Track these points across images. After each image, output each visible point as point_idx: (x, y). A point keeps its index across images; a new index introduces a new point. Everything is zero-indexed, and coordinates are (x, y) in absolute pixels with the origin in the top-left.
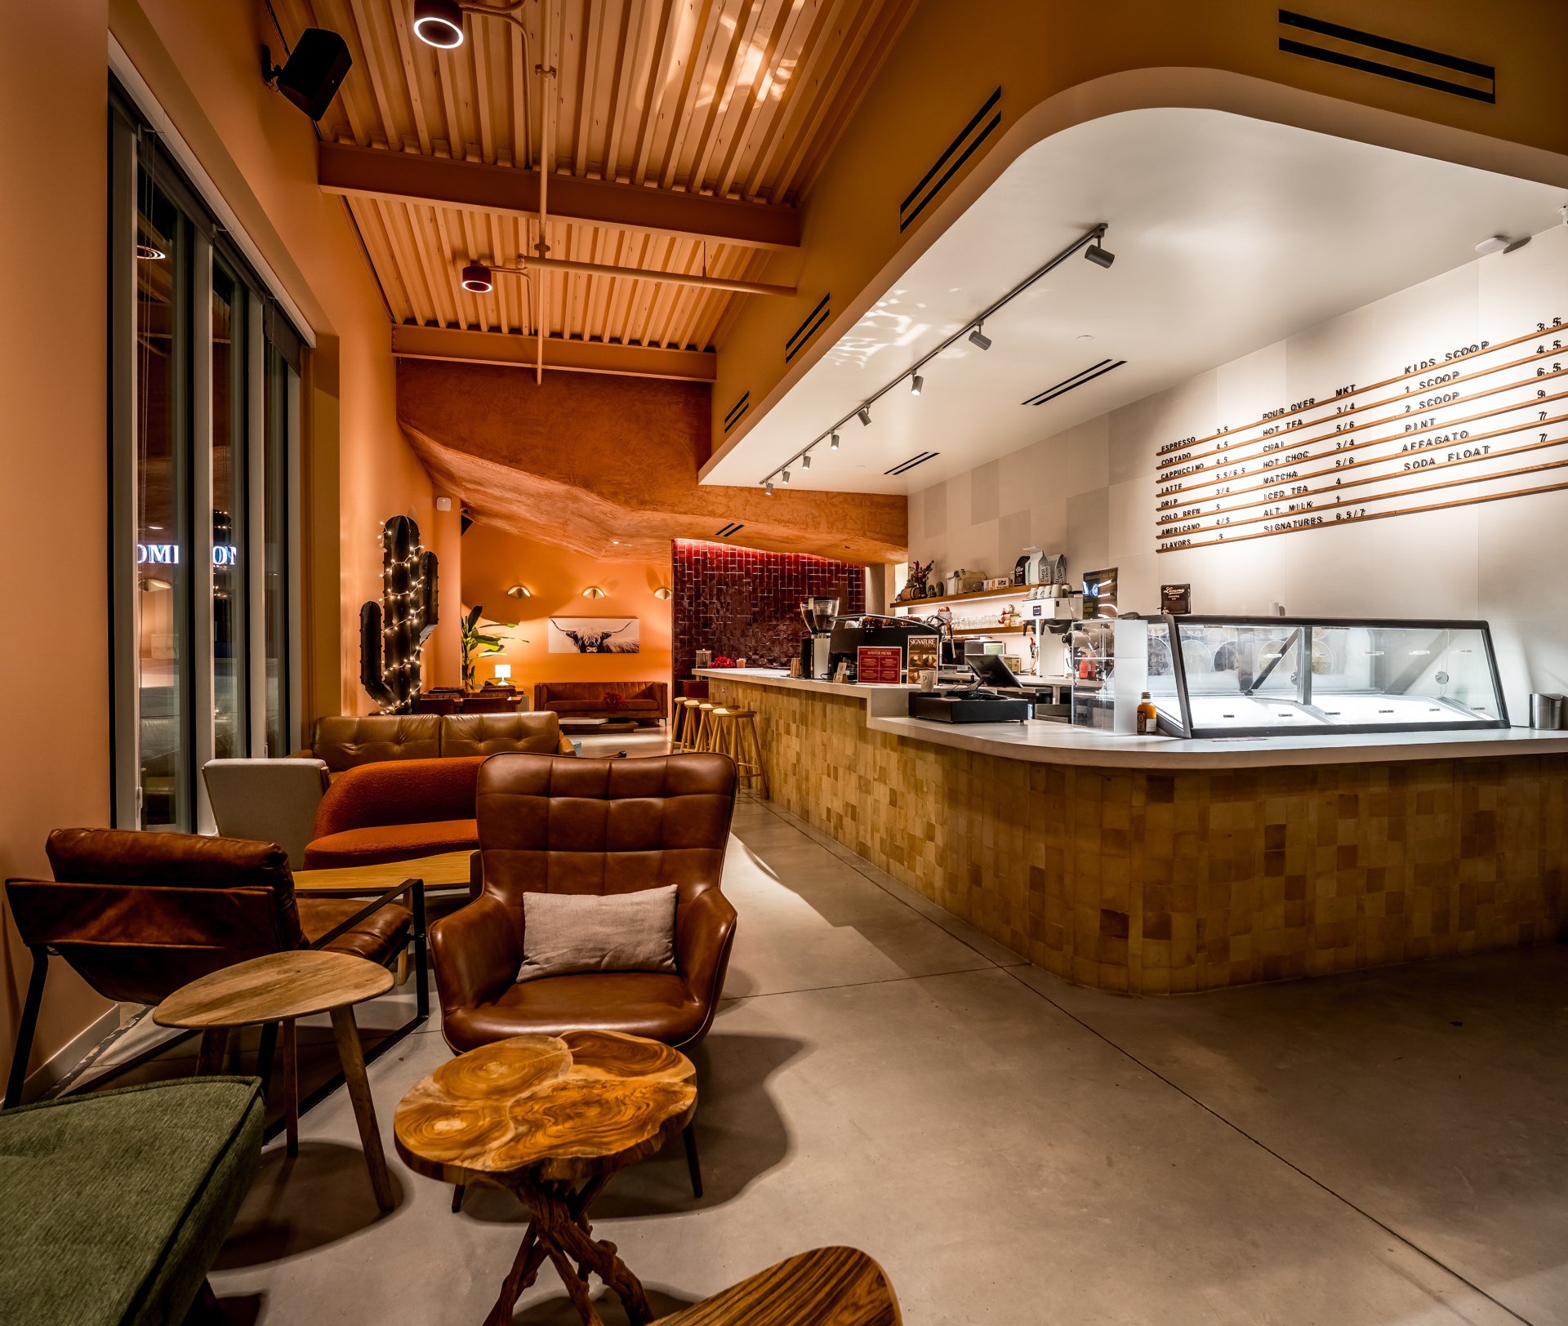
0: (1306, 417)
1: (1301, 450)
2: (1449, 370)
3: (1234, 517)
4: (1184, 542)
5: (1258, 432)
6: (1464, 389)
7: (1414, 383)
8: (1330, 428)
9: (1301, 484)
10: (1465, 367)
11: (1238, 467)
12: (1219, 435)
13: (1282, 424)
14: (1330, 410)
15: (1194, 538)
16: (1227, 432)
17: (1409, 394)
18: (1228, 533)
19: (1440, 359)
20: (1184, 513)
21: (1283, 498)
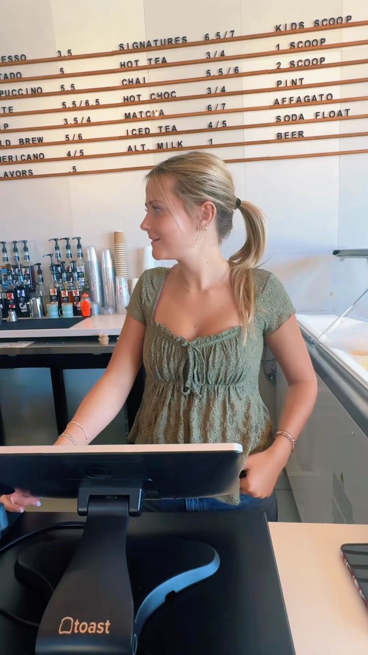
0: (171, 55)
1: (169, 89)
2: (318, 35)
3: (89, 149)
4: (24, 172)
5: (114, 63)
6: (331, 56)
7: (284, 42)
8: (199, 71)
9: (170, 123)
10: (332, 36)
11: (92, 98)
12: (60, 58)
13: (142, 58)
14: (199, 53)
15: (38, 168)
16: (71, 57)
17: (278, 52)
18: (82, 165)
19: (308, 24)
20: (21, 141)
21: (148, 134)
